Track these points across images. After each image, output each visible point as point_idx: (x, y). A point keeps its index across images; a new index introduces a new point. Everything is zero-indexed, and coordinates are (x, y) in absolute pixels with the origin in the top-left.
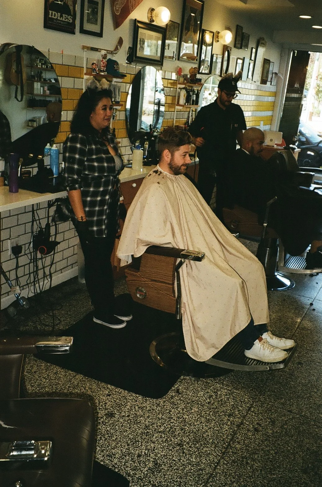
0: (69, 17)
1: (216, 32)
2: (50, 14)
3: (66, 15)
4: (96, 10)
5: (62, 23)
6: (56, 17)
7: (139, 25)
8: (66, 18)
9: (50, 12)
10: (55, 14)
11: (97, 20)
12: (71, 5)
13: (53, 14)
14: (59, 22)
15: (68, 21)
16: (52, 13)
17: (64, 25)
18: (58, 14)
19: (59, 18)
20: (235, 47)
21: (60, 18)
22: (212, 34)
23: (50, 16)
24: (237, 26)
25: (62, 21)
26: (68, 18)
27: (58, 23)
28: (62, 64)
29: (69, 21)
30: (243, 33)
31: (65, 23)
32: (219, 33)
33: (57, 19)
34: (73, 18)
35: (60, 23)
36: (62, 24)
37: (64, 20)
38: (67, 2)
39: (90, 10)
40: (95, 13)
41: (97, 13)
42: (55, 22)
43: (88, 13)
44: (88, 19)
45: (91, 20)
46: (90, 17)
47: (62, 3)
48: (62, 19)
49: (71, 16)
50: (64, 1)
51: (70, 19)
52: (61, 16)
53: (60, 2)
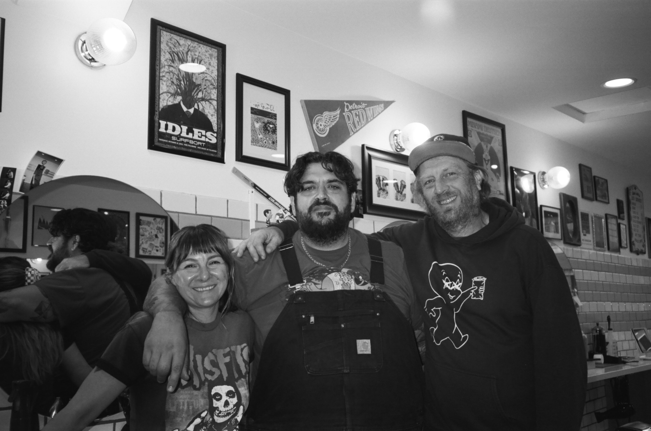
0: (209, 134)
1: (539, 172)
2: (163, 126)
3: (200, 130)
4: (271, 126)
5: (191, 142)
6: (176, 134)
7: (372, 153)
9: (163, 123)
10: (174, 127)
11: (274, 143)
12: (212, 115)
13: (170, 127)
14: (186, 140)
15: (207, 140)
16: (167, 125)
17: (197, 146)
18: (181, 128)
19: (184, 134)
20: (583, 196)
21: (187, 134)
22: (532, 176)
23: (161, 130)
24: (580, 166)
25: (192, 139)
26: (206, 137)
27: (182, 142)
28: (194, 213)
29: (209, 141)
30: (594, 177)
31: (199, 143)
32: (544, 173)
33: (179, 136)
34: (217, 135)
35: (188, 143)
36: (193, 145)
37: (196, 137)
39: (257, 125)
40: (269, 131)
41: (274, 131)
42: (176, 141)
43: (253, 130)
44: (253, 139)
45: (261, 142)
46: (259, 136)
47: (192, 111)
48: (190, 135)
49: (214, 132)
50: (196, 107)
51: (210, 137)
52: (190, 131)
53: (184, 108)
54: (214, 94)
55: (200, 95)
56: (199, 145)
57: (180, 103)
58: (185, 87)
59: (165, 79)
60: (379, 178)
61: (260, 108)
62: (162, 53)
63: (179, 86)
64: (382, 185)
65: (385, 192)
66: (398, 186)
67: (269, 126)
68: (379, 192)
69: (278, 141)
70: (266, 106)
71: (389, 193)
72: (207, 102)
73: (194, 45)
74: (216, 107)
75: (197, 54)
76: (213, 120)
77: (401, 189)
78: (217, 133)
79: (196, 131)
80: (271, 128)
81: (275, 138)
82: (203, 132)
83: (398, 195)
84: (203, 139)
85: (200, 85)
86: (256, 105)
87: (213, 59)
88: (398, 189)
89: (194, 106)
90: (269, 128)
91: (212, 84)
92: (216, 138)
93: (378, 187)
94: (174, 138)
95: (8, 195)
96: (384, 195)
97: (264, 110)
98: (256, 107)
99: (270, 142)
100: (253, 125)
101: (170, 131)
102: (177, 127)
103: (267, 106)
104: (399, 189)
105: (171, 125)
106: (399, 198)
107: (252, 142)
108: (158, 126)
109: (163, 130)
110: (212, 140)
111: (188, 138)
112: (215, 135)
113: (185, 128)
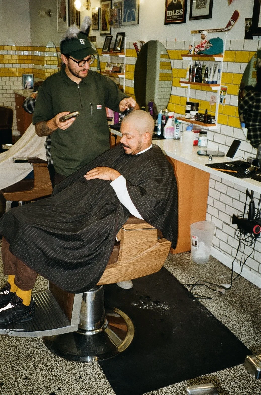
3: (178, 10)
5: (175, 17)
6: (171, 15)
8: (179, 12)
10: (171, 12)
11: (205, 4)
14: (173, 17)
21: (174, 14)
25: (176, 16)
26: (180, 12)
27: (173, 18)
31: (177, 17)
33: (172, 16)
42: (171, 19)
44: (196, 6)
45: (200, 5)
46: (199, 3)
47: (176, 2)
51: (181, 12)
52: (175, 12)
53: (174, 2)
56: (178, 18)
57: (173, 0)
69: (207, 3)
84: (179, 14)
94: (171, 18)
99: (203, 4)
102: (171, 11)
105: (170, 11)
107: (196, 8)
108: (167, 14)
109: (168, 15)
110: (182, 13)
111: (175, 16)
112: (182, 10)
113: (174, 11)
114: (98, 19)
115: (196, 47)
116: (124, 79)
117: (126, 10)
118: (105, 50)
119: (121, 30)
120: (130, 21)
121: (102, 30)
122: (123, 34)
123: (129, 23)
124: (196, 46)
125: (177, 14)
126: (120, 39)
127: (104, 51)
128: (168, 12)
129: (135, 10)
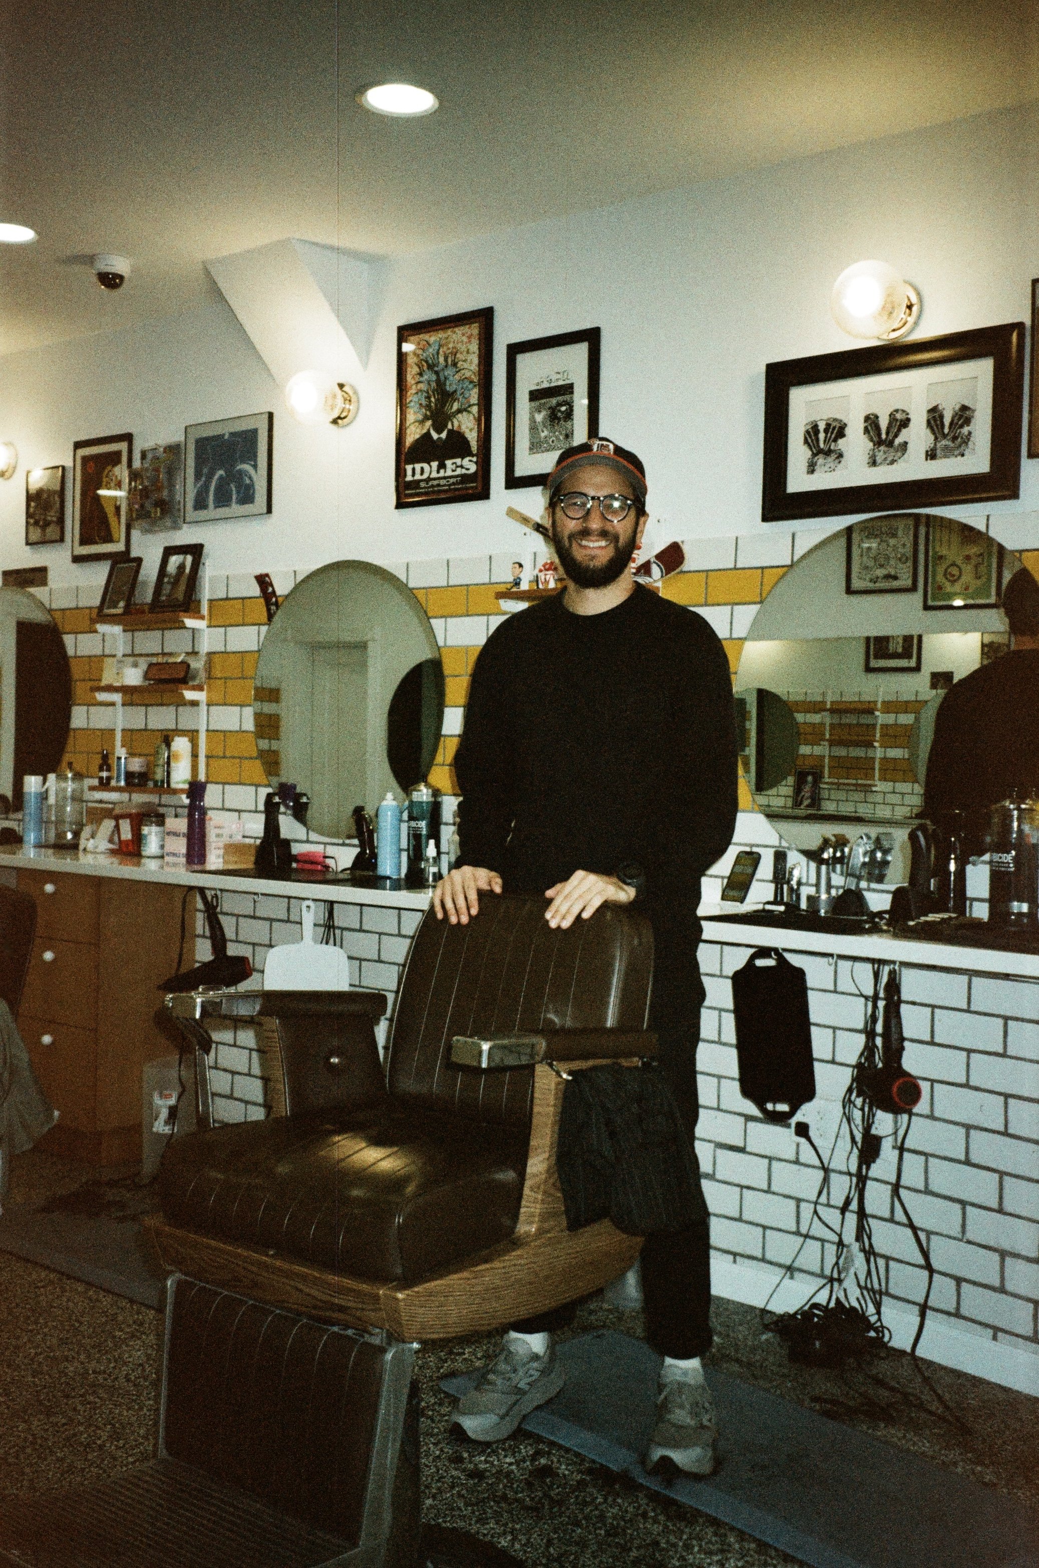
0: (466, 462)
2: (409, 472)
3: (454, 461)
4: (564, 408)
5: (442, 482)
6: (425, 476)
7: (793, 375)
8: (457, 467)
10: (422, 468)
11: (569, 435)
12: (471, 430)
13: (418, 471)
14: (435, 483)
15: (464, 471)
16: (414, 470)
17: (449, 485)
18: (431, 467)
19: (434, 474)
21: (438, 472)
23: (407, 479)
25: (445, 478)
26: (462, 467)
27: (433, 486)
29: (467, 472)
31: (452, 480)
33: (429, 479)
34: (479, 458)
35: (439, 485)
36: (445, 485)
38: (459, 426)
39: (539, 417)
40: (559, 419)
41: (569, 415)
42: (425, 488)
43: (533, 428)
44: (532, 444)
45: (547, 442)
46: (543, 435)
47: (444, 435)
48: (442, 473)
49: (473, 456)
50: (450, 426)
51: (470, 465)
52: (442, 466)
53: (435, 436)
54: (474, 396)
55: (456, 406)
56: (453, 484)
57: (429, 430)
58: (436, 405)
59: (412, 404)
60: (815, 428)
61: (546, 385)
62: (409, 369)
63: (428, 407)
64: (825, 441)
65: (834, 456)
66: (877, 428)
67: (560, 411)
68: (812, 462)
69: (575, 433)
70: (554, 377)
71: (845, 454)
72: (464, 413)
73: (445, 335)
74: (476, 415)
75: (451, 346)
76: (472, 437)
77: (887, 433)
78: (476, 455)
79: (449, 463)
80: (562, 412)
81: (570, 427)
82: (458, 461)
83: (879, 451)
84: (459, 471)
85: (455, 391)
86: (538, 384)
87: (473, 340)
88: (879, 435)
89: (446, 426)
90: (559, 414)
91: (471, 382)
92: (476, 463)
93: (811, 449)
94: (422, 485)
95: (274, 600)
96: (832, 465)
97: (553, 385)
98: (538, 387)
99: (561, 438)
100: (532, 420)
101: (418, 477)
102: (425, 466)
103: (559, 376)
104: (884, 436)
105: (418, 467)
106: (879, 460)
107: (531, 449)
108: (405, 475)
109: (409, 478)
110: (473, 468)
111: (439, 478)
112: (475, 459)
113: (435, 464)
114: (58, 505)
115: (541, 571)
116: (203, 708)
117: (205, 471)
118: (109, 608)
119: (185, 536)
120: (228, 505)
121: (83, 542)
122: (196, 550)
123: (223, 512)
124: (540, 565)
125: (449, 473)
126: (181, 567)
127: (107, 611)
128: (409, 468)
129: (255, 467)
